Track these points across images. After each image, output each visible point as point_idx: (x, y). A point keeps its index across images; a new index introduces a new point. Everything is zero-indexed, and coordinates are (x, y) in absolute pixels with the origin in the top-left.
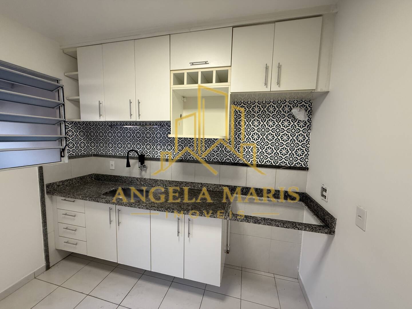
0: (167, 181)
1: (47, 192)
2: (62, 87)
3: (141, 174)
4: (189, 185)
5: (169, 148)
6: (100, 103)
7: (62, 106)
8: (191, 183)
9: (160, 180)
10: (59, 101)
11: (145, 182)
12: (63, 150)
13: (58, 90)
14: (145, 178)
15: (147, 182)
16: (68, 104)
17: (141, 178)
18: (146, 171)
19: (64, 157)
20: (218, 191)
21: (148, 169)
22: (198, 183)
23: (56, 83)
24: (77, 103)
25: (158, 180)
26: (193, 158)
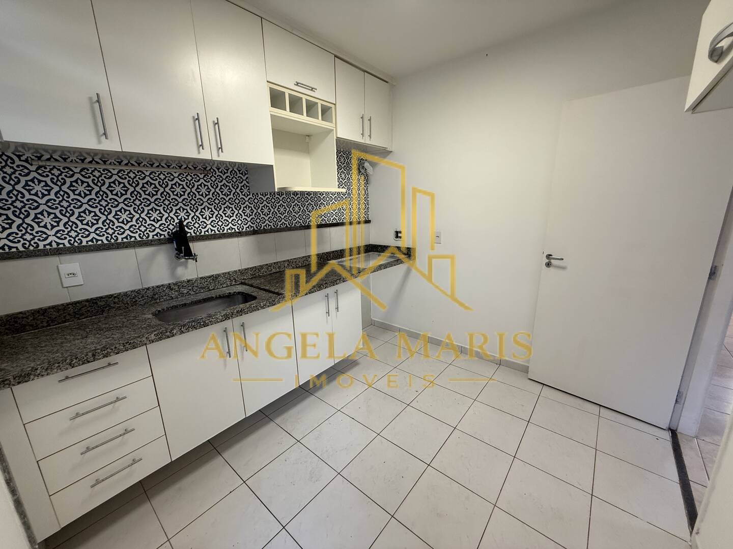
0: (236, 271)
4: (272, 267)
5: (229, 212)
8: (275, 263)
9: (223, 274)
11: (190, 288)
15: (195, 284)
17: (179, 282)
22: (284, 261)
25: (219, 275)
26: (269, 225)
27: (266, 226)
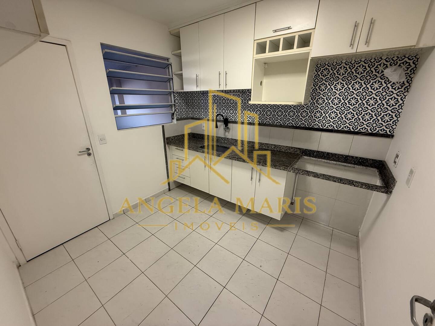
1: (167, 143)
2: (171, 65)
3: (225, 134)
4: (264, 146)
6: (197, 76)
7: (171, 80)
8: (266, 144)
10: (169, 76)
11: (228, 141)
12: (173, 114)
13: (168, 67)
14: (228, 137)
16: (175, 78)
17: (225, 138)
18: (229, 132)
19: (174, 119)
20: (289, 153)
21: (230, 131)
22: (272, 144)
23: (166, 62)
24: (181, 76)
26: (269, 122)
27: (267, 122)
